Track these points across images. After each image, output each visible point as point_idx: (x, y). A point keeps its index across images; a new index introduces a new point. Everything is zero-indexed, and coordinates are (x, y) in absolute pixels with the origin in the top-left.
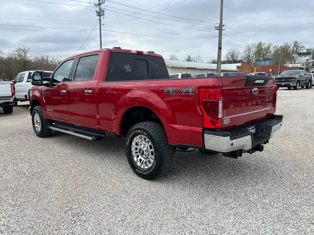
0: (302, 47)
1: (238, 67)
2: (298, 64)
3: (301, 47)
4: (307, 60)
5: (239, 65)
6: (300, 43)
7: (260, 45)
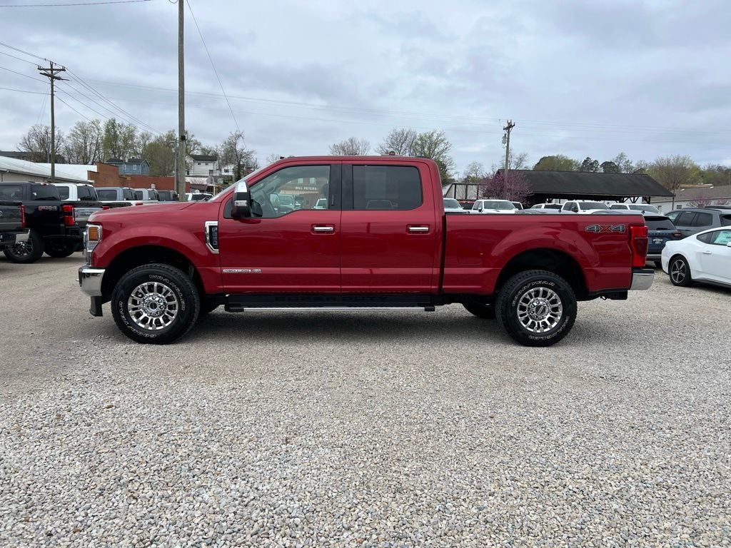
0: (197, 143)
1: (91, 174)
2: (203, 179)
3: (195, 144)
4: (211, 171)
5: (94, 168)
6: (193, 136)
7: (114, 127)
